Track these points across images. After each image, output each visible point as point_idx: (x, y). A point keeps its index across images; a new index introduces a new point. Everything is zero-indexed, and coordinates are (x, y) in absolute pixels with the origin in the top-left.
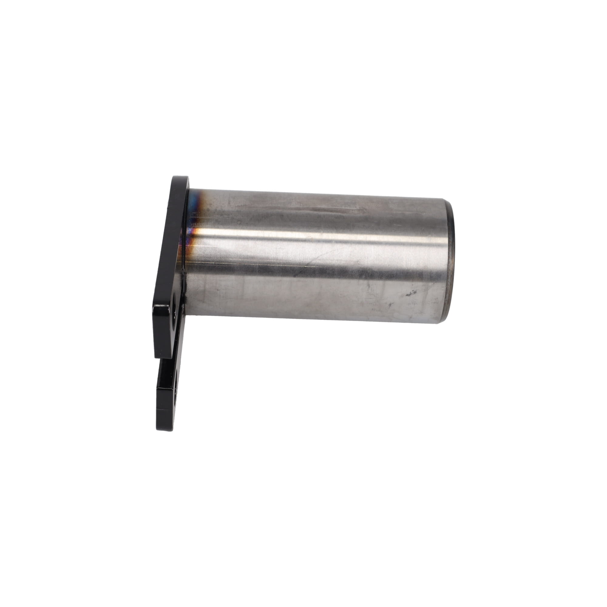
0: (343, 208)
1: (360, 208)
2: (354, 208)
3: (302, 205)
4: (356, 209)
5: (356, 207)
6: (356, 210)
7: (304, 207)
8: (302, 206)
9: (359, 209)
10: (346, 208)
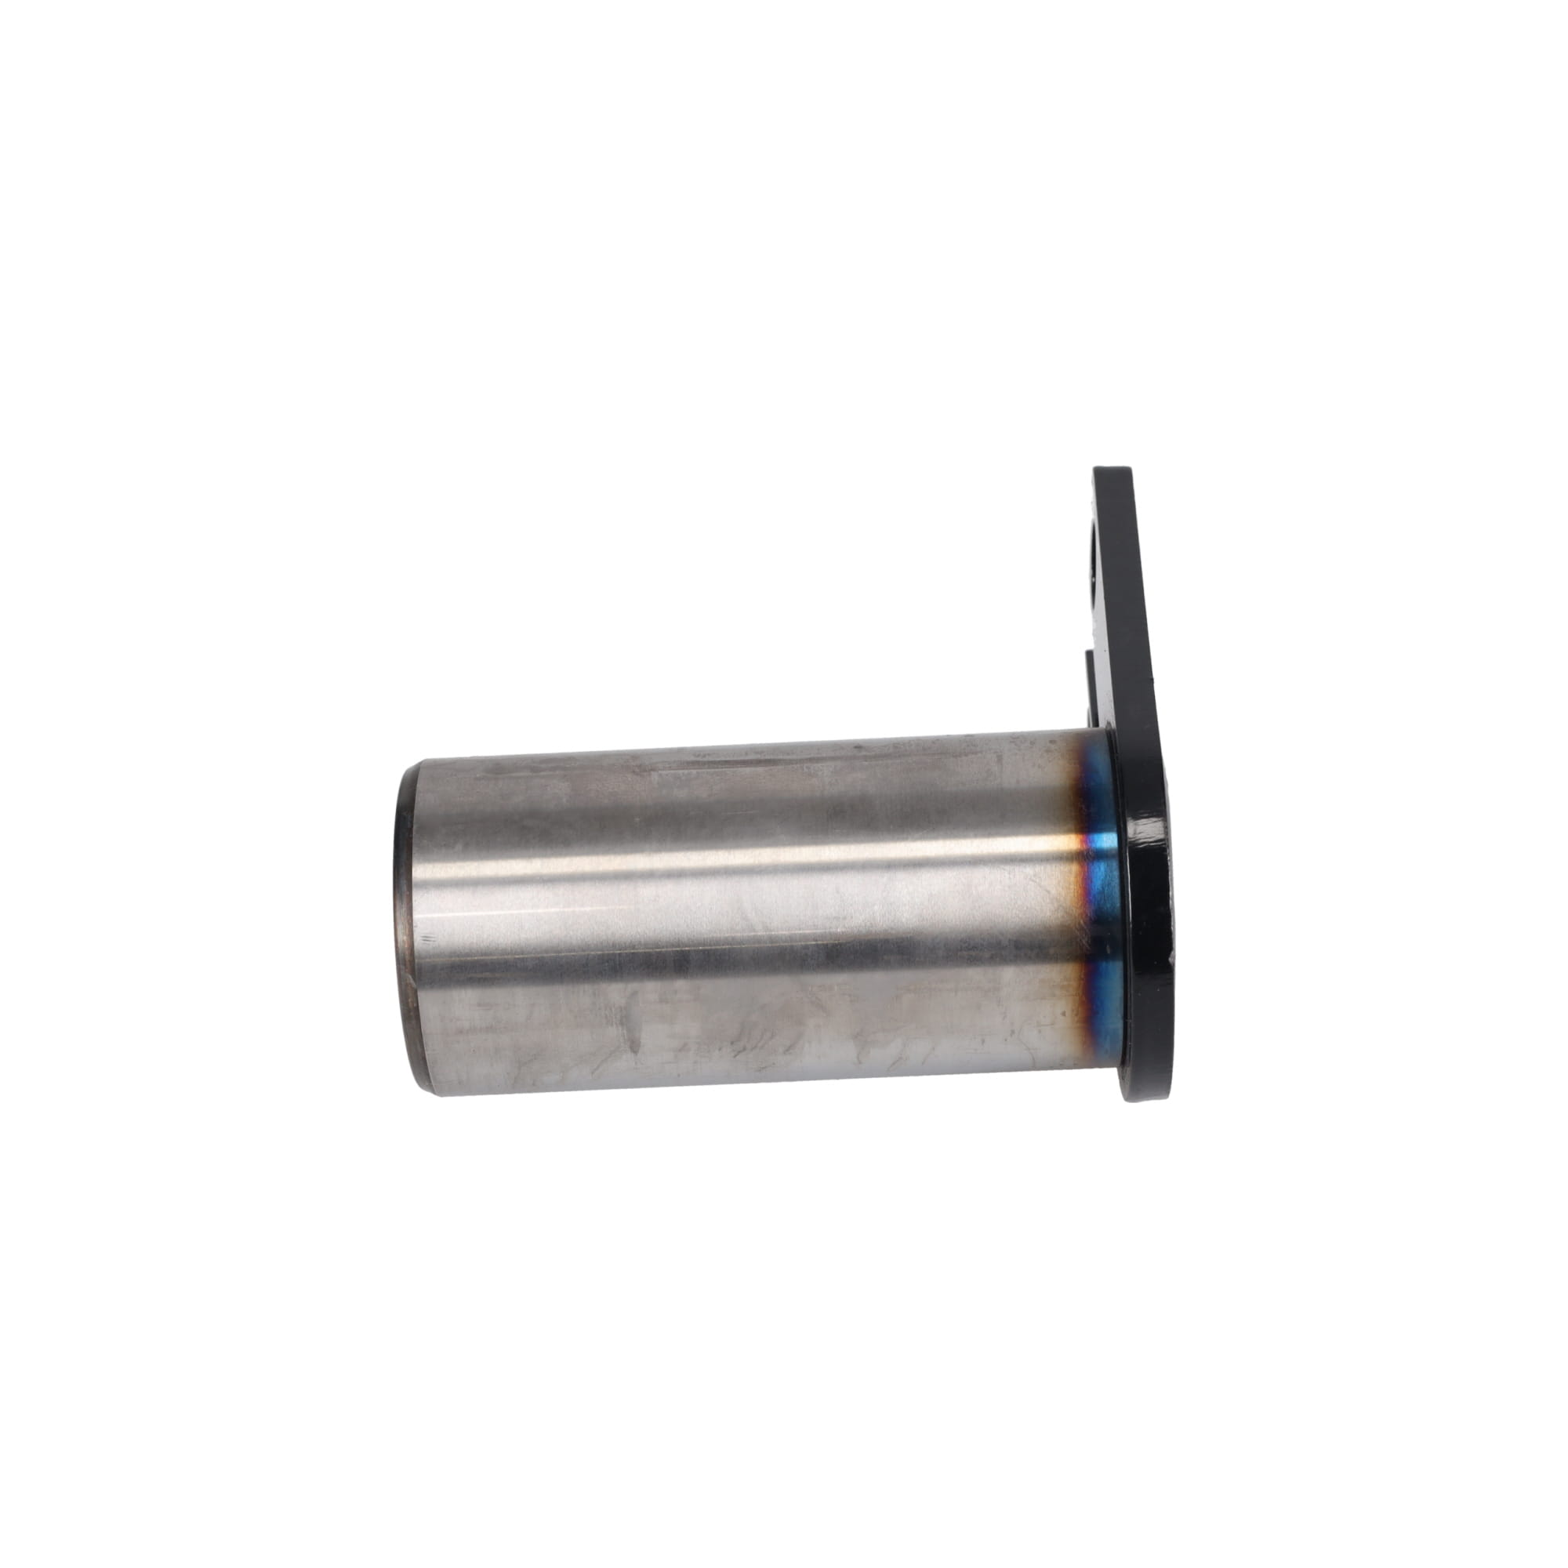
0: (694, 772)
1: (650, 775)
2: (664, 772)
3: (805, 770)
4: (660, 772)
5: (660, 775)
6: (661, 770)
7: (798, 765)
8: (805, 765)
9: (652, 773)
10: (686, 772)
